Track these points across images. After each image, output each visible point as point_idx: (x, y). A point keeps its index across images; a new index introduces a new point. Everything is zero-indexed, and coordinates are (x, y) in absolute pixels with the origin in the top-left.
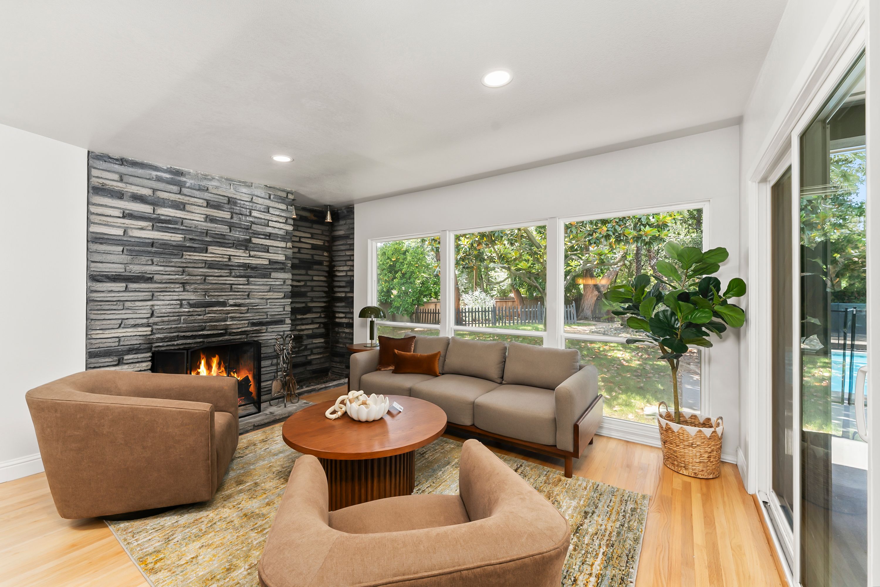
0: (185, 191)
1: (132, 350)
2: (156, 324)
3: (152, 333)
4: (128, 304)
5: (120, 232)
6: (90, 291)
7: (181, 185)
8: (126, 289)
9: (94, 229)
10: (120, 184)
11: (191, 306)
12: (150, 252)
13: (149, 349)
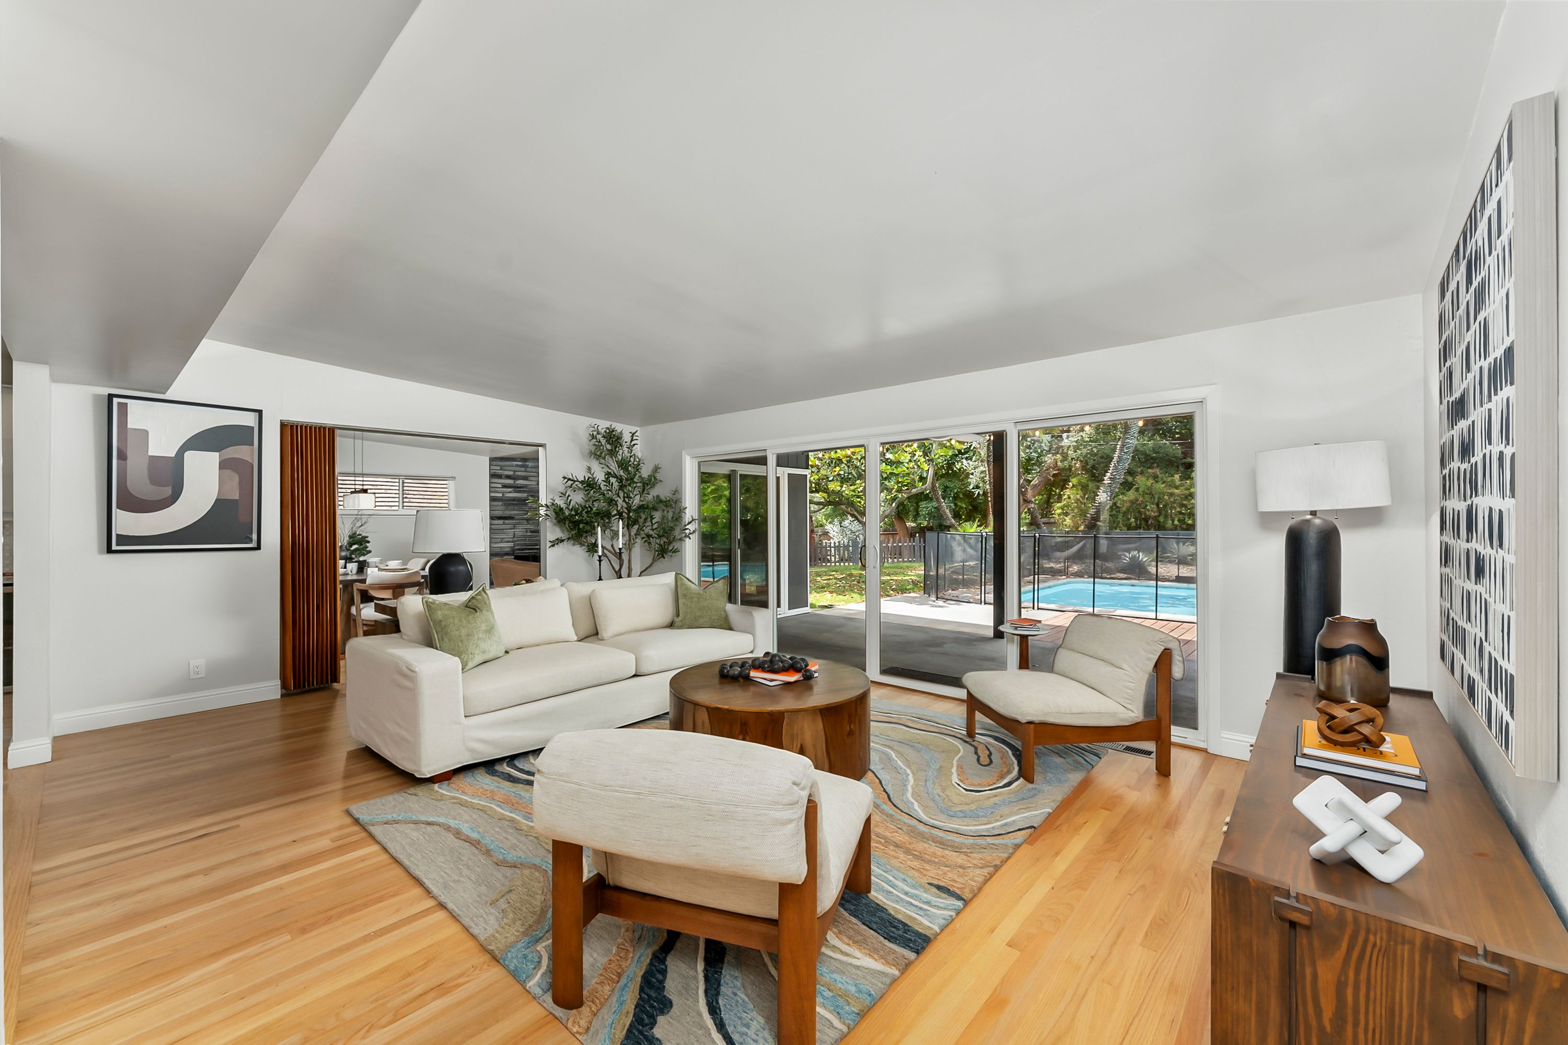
0: (528, 469)
1: (507, 554)
2: (515, 541)
3: (514, 546)
4: (505, 531)
5: (500, 495)
6: (491, 524)
7: (526, 467)
8: (504, 524)
9: (493, 494)
10: (501, 471)
11: (531, 532)
12: (513, 504)
13: (513, 554)
